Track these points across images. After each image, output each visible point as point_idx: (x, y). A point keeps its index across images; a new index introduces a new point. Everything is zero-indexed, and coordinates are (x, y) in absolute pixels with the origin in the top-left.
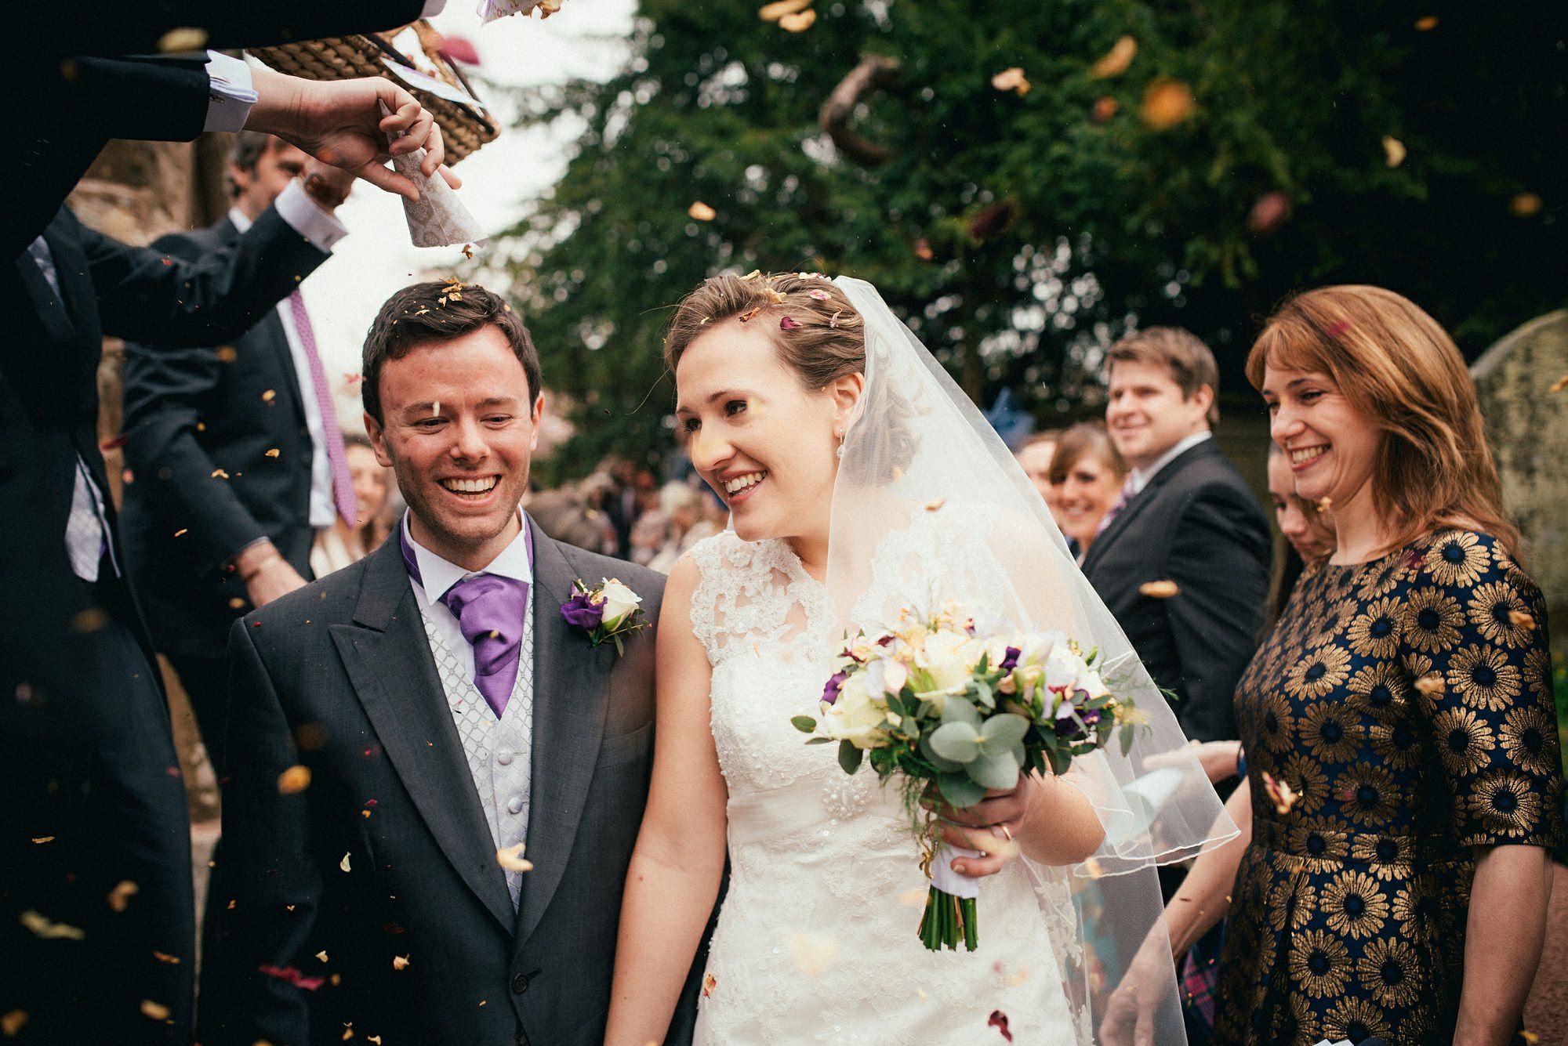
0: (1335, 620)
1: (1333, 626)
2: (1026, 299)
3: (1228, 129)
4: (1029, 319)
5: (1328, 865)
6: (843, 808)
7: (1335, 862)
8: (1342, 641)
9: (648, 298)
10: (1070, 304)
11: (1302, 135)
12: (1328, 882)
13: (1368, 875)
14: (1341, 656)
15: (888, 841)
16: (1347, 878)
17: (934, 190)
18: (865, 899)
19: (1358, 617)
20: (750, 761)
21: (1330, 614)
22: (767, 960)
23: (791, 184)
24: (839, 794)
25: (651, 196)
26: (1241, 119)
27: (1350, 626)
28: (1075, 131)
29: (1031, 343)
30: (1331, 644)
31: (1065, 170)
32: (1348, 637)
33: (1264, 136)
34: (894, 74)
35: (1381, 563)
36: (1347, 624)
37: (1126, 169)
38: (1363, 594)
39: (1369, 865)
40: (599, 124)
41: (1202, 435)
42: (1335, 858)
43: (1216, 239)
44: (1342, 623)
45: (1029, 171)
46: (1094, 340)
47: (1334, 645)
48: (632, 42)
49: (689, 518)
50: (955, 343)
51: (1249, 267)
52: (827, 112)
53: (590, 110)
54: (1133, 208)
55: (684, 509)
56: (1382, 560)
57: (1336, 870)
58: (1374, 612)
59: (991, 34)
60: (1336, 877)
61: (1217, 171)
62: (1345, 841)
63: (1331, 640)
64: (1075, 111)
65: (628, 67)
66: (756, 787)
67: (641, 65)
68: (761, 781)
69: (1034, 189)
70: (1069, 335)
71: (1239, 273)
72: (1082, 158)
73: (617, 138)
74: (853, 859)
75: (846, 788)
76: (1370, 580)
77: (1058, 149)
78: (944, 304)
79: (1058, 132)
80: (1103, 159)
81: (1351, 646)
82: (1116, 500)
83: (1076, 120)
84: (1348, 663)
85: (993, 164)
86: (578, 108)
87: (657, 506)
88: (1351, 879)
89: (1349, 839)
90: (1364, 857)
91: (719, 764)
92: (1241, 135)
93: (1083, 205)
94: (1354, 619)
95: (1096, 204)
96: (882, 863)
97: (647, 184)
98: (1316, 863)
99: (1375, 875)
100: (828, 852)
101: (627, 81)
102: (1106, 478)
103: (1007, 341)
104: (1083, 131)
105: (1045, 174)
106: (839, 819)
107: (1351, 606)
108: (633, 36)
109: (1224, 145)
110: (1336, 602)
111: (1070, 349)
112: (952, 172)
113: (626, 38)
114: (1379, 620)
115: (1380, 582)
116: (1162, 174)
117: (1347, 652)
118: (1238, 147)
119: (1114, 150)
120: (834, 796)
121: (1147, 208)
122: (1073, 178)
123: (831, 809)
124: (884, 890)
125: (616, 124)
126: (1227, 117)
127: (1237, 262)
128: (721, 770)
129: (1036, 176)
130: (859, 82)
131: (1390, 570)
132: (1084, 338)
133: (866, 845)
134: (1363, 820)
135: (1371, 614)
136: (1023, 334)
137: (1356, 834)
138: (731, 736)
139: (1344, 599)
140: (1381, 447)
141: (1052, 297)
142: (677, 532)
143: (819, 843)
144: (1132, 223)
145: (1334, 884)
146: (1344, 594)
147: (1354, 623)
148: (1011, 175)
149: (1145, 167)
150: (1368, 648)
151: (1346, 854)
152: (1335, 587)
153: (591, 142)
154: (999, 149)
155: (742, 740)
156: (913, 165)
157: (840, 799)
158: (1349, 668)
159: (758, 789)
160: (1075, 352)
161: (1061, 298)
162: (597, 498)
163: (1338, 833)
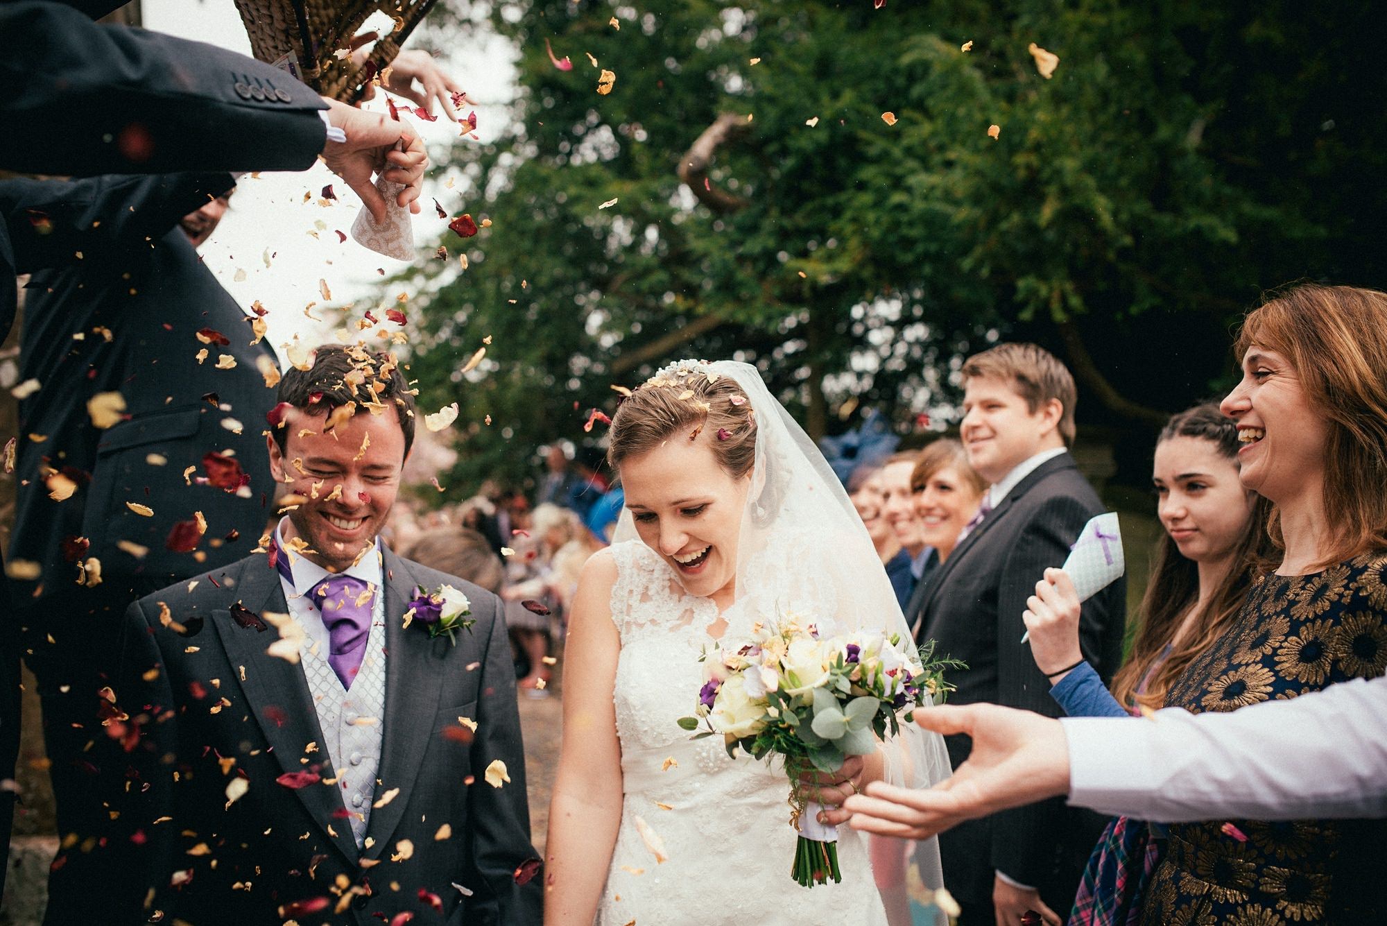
0: (1265, 637)
1: (1262, 644)
2: (862, 344)
3: (1058, 173)
4: (865, 362)
5: (1233, 895)
6: (711, 764)
7: (1241, 893)
8: (1269, 662)
9: (522, 336)
10: (901, 349)
11: (1124, 182)
12: (1231, 914)
13: (1275, 912)
14: (1265, 676)
15: (745, 791)
16: (1252, 911)
17: (784, 236)
18: (727, 836)
19: (1289, 639)
20: (638, 724)
21: (1262, 629)
22: (651, 889)
23: (652, 234)
24: (708, 752)
25: (527, 244)
26: (1070, 164)
27: (1281, 647)
28: (912, 180)
29: (867, 384)
30: (1256, 663)
31: (905, 218)
32: (1276, 659)
33: (1090, 181)
34: (747, 130)
35: (1317, 578)
36: (1277, 645)
37: (962, 214)
38: (1297, 612)
39: (1277, 901)
40: (482, 183)
41: (1056, 449)
42: (1242, 889)
43: (1044, 278)
44: (1273, 642)
45: (871, 217)
46: (923, 381)
47: (1260, 665)
48: (511, 108)
49: (560, 537)
50: (801, 382)
51: (1075, 301)
52: (686, 164)
53: (474, 169)
54: (965, 251)
55: (555, 528)
56: (1319, 575)
57: (1240, 902)
58: (1306, 634)
59: (835, 95)
60: (1240, 909)
61: (1047, 212)
62: (1254, 871)
63: (1258, 659)
64: (911, 164)
65: (506, 131)
66: (644, 746)
67: (519, 129)
68: (647, 740)
69: (875, 233)
70: (901, 377)
71: (1066, 308)
72: (919, 206)
73: (497, 193)
74: (717, 805)
75: (713, 747)
76: (1305, 596)
77: (897, 198)
78: (790, 347)
79: (898, 183)
80: (940, 207)
81: (1277, 668)
82: (973, 513)
83: (913, 172)
84: (1269, 685)
85: (837, 212)
86: (462, 165)
87: (531, 526)
88: (1256, 913)
89: (1259, 871)
90: (1272, 890)
91: (616, 727)
92: (1069, 180)
93: (920, 248)
94: (1286, 640)
95: (933, 247)
96: (740, 809)
97: (522, 233)
98: (1221, 891)
99: (1282, 913)
100: (699, 798)
101: (506, 143)
102: (964, 490)
103: (847, 381)
104: (920, 180)
105: (886, 219)
106: (708, 773)
107: (1282, 624)
108: (513, 103)
109: (1052, 190)
110: (1269, 617)
111: (902, 390)
112: (800, 219)
113: (506, 105)
114: (1310, 644)
115: (1314, 600)
116: (994, 220)
117: (1272, 673)
118: (1065, 192)
119: (948, 197)
120: (704, 754)
121: (978, 251)
122: (911, 224)
123: (701, 765)
124: (743, 829)
125: (498, 181)
126: (1057, 163)
127: (1064, 299)
128: (617, 731)
129: (877, 222)
130: (715, 137)
131: (1325, 587)
132: (914, 380)
133: (728, 794)
134: (1275, 850)
135: (1303, 637)
136: (860, 375)
137: (1266, 865)
138: (625, 702)
139: (1278, 614)
140: (1330, 441)
141: (885, 342)
142: (547, 550)
143: (691, 792)
144: (967, 264)
145: (1237, 916)
146: (1279, 609)
147: (1285, 644)
148: (854, 220)
149: (977, 212)
150: (1294, 671)
151: (1252, 886)
152: (1271, 599)
153: (475, 197)
154: (842, 197)
155: (634, 707)
156: (765, 213)
157: (708, 757)
158: (1270, 689)
159: (645, 747)
160: (905, 392)
161: (893, 343)
162: (471, 519)
163: (1246, 861)
